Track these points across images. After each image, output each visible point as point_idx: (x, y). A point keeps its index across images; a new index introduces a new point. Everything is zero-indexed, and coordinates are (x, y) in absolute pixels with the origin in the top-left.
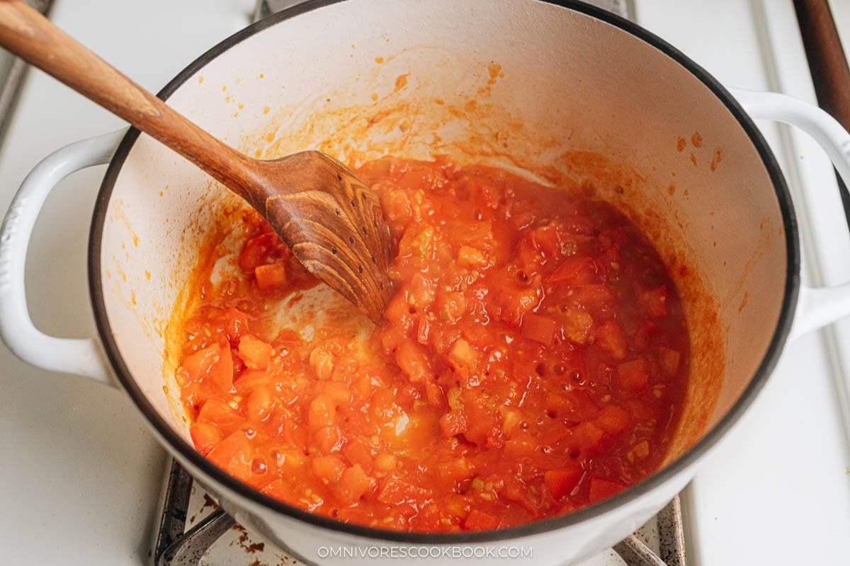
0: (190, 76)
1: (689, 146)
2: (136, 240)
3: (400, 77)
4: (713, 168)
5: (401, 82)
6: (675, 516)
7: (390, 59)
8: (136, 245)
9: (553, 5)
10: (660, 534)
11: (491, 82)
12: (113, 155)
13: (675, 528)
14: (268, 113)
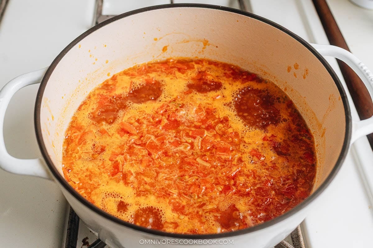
0: (75, 44)
1: (293, 70)
2: (53, 118)
3: (165, 47)
4: (304, 78)
5: (165, 49)
6: (299, 232)
7: (160, 39)
8: (53, 120)
9: (231, 12)
10: (293, 241)
11: (204, 48)
12: (42, 79)
13: (299, 238)
14: (108, 63)
